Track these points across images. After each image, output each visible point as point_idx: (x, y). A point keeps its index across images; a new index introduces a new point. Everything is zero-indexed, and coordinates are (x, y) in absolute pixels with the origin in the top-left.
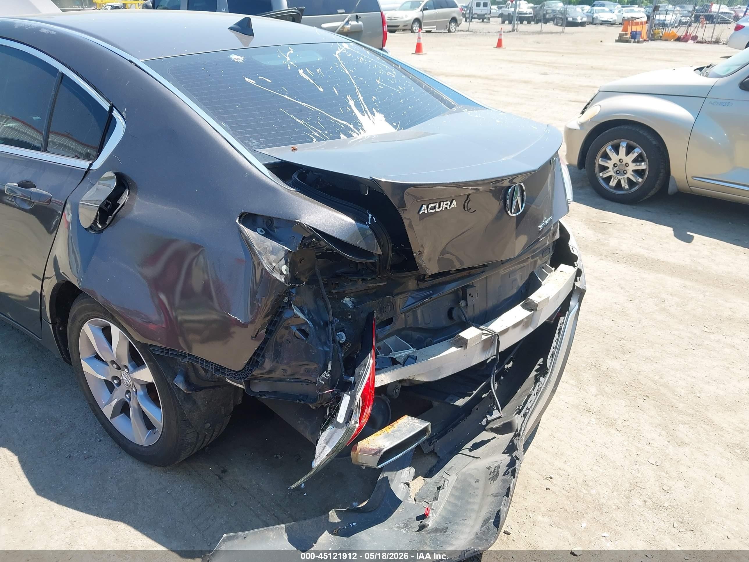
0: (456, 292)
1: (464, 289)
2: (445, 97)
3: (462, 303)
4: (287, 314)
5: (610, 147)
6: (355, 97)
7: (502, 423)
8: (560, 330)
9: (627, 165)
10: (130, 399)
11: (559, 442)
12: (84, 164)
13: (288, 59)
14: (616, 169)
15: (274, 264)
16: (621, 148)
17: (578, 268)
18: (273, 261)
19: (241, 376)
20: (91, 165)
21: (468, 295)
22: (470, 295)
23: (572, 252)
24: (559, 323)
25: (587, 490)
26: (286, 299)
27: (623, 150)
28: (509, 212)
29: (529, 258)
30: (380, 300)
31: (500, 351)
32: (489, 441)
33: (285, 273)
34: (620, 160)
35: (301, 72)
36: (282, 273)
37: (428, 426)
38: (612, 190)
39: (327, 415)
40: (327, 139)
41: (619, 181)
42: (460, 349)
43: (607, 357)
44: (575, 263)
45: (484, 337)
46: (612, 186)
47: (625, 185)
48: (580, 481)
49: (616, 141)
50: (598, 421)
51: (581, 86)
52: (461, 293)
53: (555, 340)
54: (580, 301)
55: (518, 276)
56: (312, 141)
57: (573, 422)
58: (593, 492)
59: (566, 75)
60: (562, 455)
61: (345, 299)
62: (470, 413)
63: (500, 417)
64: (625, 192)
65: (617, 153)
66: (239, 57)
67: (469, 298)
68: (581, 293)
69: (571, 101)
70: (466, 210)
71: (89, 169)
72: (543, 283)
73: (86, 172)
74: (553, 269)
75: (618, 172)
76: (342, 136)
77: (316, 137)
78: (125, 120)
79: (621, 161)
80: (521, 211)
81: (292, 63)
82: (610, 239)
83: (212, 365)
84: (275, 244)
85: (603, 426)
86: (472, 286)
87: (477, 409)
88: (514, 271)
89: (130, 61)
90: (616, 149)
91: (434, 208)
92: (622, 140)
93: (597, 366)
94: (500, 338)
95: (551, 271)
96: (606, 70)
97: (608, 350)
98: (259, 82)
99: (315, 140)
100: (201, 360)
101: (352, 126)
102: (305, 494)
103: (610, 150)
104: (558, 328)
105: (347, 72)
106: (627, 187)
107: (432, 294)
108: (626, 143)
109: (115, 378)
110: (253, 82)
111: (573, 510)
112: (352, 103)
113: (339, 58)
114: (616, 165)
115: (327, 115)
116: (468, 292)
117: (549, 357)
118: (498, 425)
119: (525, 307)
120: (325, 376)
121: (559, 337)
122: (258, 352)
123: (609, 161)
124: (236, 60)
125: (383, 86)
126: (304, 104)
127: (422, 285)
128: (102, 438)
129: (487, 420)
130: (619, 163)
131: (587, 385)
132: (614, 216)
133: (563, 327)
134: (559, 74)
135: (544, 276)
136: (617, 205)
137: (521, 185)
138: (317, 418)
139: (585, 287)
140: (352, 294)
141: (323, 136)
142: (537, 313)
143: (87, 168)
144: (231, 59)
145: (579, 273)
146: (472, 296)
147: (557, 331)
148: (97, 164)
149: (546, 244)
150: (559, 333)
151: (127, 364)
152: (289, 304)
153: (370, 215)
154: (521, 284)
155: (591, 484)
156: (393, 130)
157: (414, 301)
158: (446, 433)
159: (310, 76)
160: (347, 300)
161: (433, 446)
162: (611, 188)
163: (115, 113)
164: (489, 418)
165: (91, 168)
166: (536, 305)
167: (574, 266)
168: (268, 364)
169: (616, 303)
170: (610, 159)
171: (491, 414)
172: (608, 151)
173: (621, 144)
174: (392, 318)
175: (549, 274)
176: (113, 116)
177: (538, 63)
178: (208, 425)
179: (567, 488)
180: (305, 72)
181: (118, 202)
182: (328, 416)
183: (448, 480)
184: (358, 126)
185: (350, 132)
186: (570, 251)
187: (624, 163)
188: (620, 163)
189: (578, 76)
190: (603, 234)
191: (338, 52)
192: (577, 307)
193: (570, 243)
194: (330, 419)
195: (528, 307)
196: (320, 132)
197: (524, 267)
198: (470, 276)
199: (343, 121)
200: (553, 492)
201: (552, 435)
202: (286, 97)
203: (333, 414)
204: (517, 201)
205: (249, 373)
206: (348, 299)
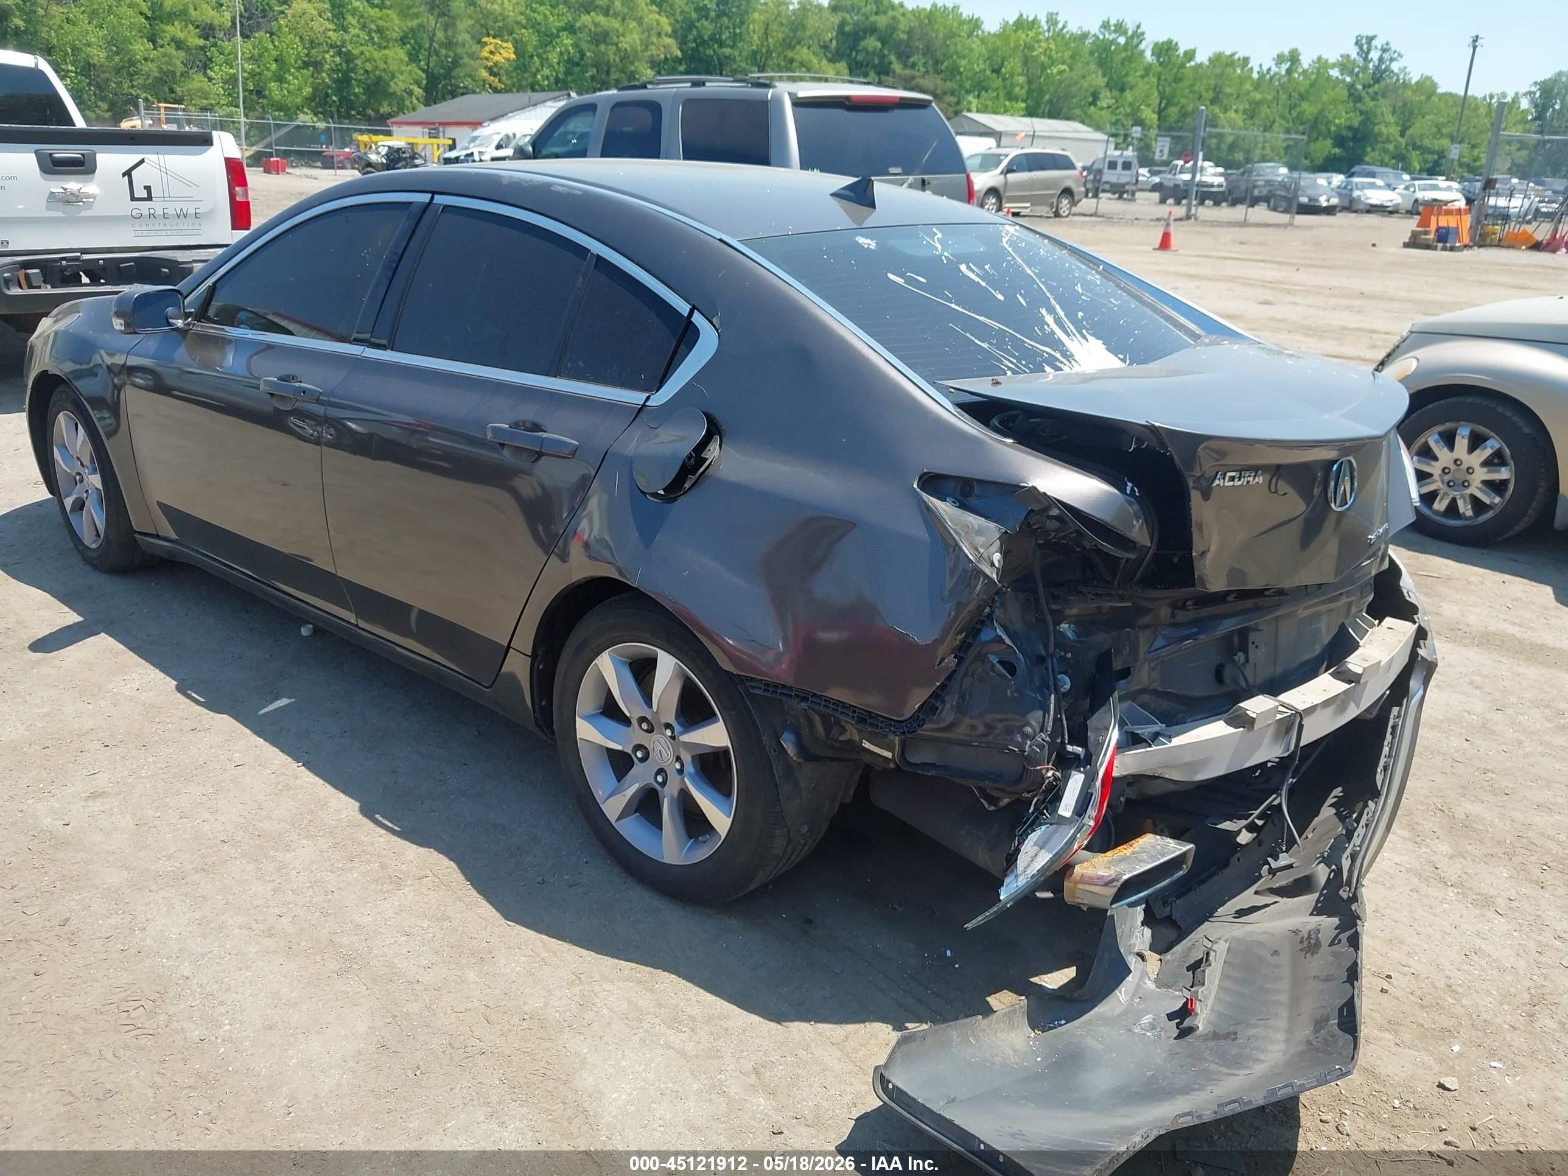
0: (1228, 637)
1: (1243, 634)
2: (1183, 320)
3: (1240, 657)
4: (985, 635)
5: (1437, 436)
6: (1051, 311)
7: (1292, 879)
8: (1394, 728)
9: (1470, 470)
10: (663, 784)
11: (1394, 923)
12: (636, 397)
13: (939, 247)
14: (1447, 478)
15: (982, 550)
16: (1458, 438)
17: (1420, 626)
18: (981, 546)
19: (906, 730)
20: (648, 398)
21: (1250, 643)
22: (1253, 643)
23: (1408, 598)
24: (1392, 716)
25: (1455, 999)
26: (987, 610)
27: (1462, 443)
28: (1333, 505)
29: (1341, 594)
30: (1115, 633)
31: (1302, 744)
32: (1267, 906)
33: (997, 564)
34: (1456, 461)
35: (963, 267)
36: (992, 565)
37: (1190, 849)
38: (1438, 518)
39: (1030, 811)
40: (1026, 372)
41: (1454, 501)
42: (1242, 729)
43: (1463, 799)
44: (1415, 616)
45: (1279, 716)
46: (1438, 511)
47: (1465, 508)
48: (1441, 984)
49: (1448, 425)
50: (1461, 897)
51: (1344, 328)
52: (1236, 639)
53: (1386, 743)
54: (1426, 683)
55: (1323, 626)
56: (1006, 374)
57: (1414, 895)
58: (1465, 1001)
59: (1311, 306)
60: (1402, 943)
61: (1062, 625)
62: (1227, 865)
63: (1290, 866)
64: (1467, 523)
65: (1451, 447)
66: (868, 241)
67: (1251, 648)
68: (1430, 668)
69: (1328, 356)
70: (1273, 490)
71: (644, 405)
72: (1361, 643)
73: (640, 409)
74: (1376, 622)
75: (1451, 484)
76: (1047, 369)
77: (1010, 368)
78: (717, 330)
79: (1459, 463)
80: (1350, 503)
81: (946, 254)
82: (1442, 604)
83: (854, 712)
84: (981, 520)
85: (1469, 905)
86: (1256, 630)
87: (1239, 860)
88: (1318, 615)
89: (721, 240)
90: (1449, 440)
91: (1232, 479)
92: (1462, 423)
93: (1447, 812)
94: (1304, 720)
95: (1372, 626)
96: (1392, 299)
97: (1464, 788)
98: (909, 280)
99: (1009, 373)
100: (834, 704)
101: (1058, 355)
102: (957, 966)
103: (1437, 442)
104: (1391, 724)
105: (1029, 271)
106: (1469, 513)
107: (1198, 633)
108: (1469, 430)
109: (639, 747)
110: (900, 281)
111: (1433, 1026)
112: (1049, 319)
113: (1010, 250)
114: (1447, 471)
115: (1019, 336)
116: (1250, 637)
117: (1379, 770)
118: (1284, 883)
119: (1336, 675)
120: (1043, 740)
121: (1393, 738)
122: (938, 691)
123: (1433, 463)
124: (866, 246)
125: (1088, 297)
126: (982, 318)
127: (1181, 616)
128: (589, 859)
129: (1270, 867)
130: (1453, 467)
131: (1432, 840)
132: (1446, 565)
133: (1400, 723)
134: (1295, 304)
135: (1363, 633)
136: (1447, 545)
137: (1350, 462)
138: (997, 825)
139: (1436, 659)
140: (1073, 619)
141: (1019, 368)
142: (1359, 687)
143: (642, 403)
144: (857, 242)
145: (1421, 634)
146: (1257, 647)
147: (1389, 730)
148: (659, 399)
149: (1371, 573)
150: (1393, 733)
151: (671, 719)
152: (990, 617)
153: (1129, 484)
154: (1326, 642)
155: (1460, 990)
156: (1121, 365)
157: (1165, 643)
158: (1190, 890)
159: (978, 275)
160: (1064, 627)
161: (1169, 907)
162: (1438, 515)
163: (698, 319)
164: (1274, 864)
165: (647, 404)
166: (1360, 676)
167: (1414, 622)
168: (947, 714)
169: (1468, 712)
170: (1436, 459)
171: (1276, 858)
172: (1432, 444)
173: (1458, 432)
174: (1129, 668)
175: (1370, 630)
176: (692, 322)
177: (1249, 282)
178: (805, 828)
179: (1418, 994)
180: (969, 268)
181: (703, 455)
182: (1033, 813)
183: (1215, 951)
184: (1068, 356)
185: (1058, 363)
186: (1404, 596)
187: (1464, 467)
188: (1456, 467)
189: (1335, 309)
190: (1427, 594)
191: (1004, 240)
192: (1421, 692)
193: (1401, 584)
194: (1037, 818)
195: (1343, 677)
196: (1015, 361)
197: (1333, 610)
198: (1257, 608)
199: (1045, 345)
200: (1394, 997)
201: (1378, 912)
202: (953, 306)
203: (1043, 809)
204: (1345, 489)
205: (919, 726)
206: (1066, 625)
